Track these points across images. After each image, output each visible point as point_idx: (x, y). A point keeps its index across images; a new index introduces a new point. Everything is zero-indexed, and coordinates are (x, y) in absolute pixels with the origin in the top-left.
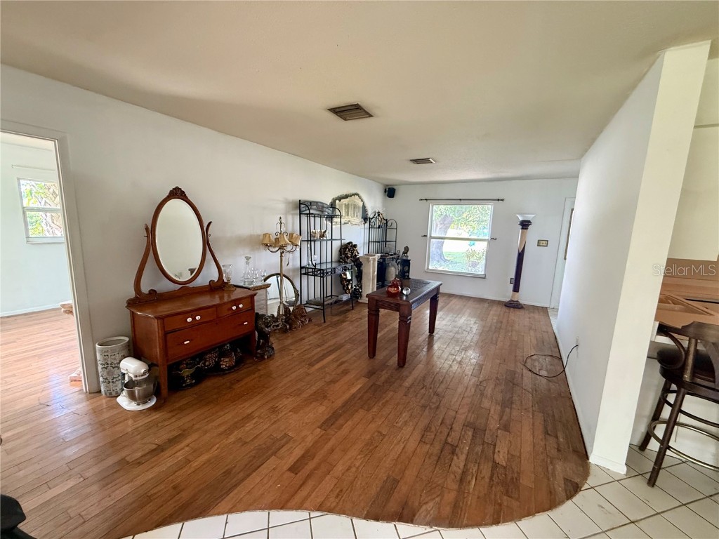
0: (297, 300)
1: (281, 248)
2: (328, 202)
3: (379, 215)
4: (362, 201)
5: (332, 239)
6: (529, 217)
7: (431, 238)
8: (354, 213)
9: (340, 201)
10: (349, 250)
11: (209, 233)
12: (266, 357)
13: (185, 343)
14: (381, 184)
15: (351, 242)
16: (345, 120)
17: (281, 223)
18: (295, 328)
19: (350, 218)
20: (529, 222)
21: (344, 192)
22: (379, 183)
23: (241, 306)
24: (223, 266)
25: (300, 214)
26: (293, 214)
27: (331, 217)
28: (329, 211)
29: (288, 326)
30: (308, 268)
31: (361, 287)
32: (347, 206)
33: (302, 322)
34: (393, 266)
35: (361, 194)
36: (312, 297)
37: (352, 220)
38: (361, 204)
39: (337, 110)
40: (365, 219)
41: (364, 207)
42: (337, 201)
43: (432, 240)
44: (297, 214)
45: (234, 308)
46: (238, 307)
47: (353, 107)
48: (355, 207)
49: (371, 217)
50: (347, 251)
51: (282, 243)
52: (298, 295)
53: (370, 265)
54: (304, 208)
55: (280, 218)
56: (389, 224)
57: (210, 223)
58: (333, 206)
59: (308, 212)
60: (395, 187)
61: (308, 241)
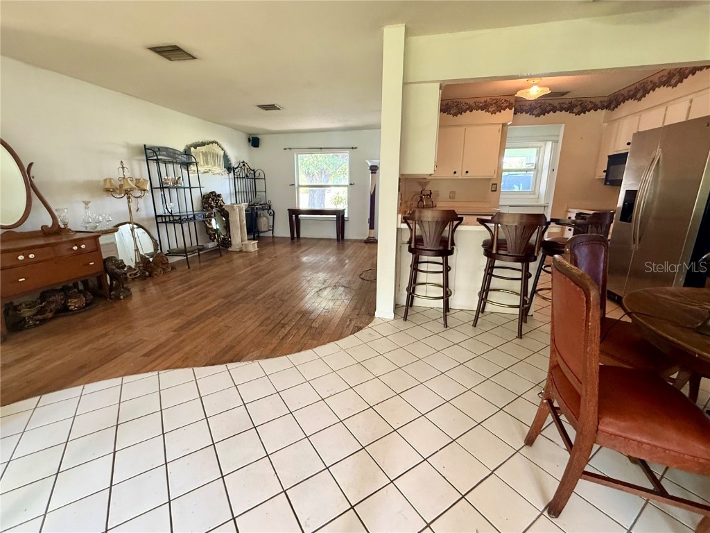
0: (156, 249)
1: (127, 192)
2: (181, 148)
3: (244, 165)
4: (223, 149)
5: (190, 188)
6: (375, 163)
7: (299, 186)
8: (214, 162)
9: (196, 148)
10: (213, 200)
11: (31, 175)
12: (122, 297)
13: (20, 280)
14: (244, 132)
15: (214, 192)
16: (170, 60)
17: (123, 168)
18: (156, 275)
19: (210, 167)
20: (376, 166)
21: (200, 139)
22: (241, 131)
23: (83, 246)
24: (56, 210)
25: (147, 160)
26: (138, 160)
27: (186, 165)
28: (184, 158)
29: (147, 273)
30: (165, 216)
31: (230, 237)
32: (205, 154)
33: (164, 269)
34: (265, 216)
35: (220, 142)
36: (174, 246)
37: (213, 169)
38: (222, 153)
39: (158, 50)
40: (229, 168)
41: (226, 156)
42: (192, 149)
43: (301, 189)
44: (144, 160)
45: (75, 248)
46: (79, 247)
47: (170, 49)
48: (215, 156)
49: (236, 167)
50: (211, 201)
51: (126, 187)
52: (157, 244)
53: (236, 214)
54: (152, 154)
55: (122, 162)
56: (257, 174)
57: (31, 165)
58: (187, 152)
59: (156, 158)
60: (259, 137)
61: (160, 188)
